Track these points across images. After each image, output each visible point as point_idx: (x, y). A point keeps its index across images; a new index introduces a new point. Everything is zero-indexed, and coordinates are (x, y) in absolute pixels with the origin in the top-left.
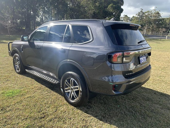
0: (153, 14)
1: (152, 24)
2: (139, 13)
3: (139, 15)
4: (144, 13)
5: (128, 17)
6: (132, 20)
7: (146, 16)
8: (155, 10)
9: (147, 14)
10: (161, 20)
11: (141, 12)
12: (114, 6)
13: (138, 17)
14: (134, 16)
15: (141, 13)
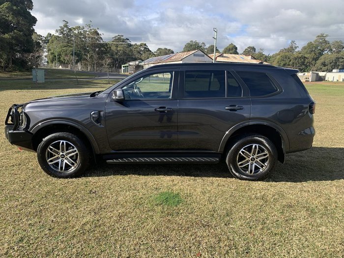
0: (87, 33)
1: (89, 52)
2: (63, 29)
3: (62, 33)
4: (70, 30)
5: (38, 34)
6: (48, 42)
7: (76, 36)
8: (90, 27)
9: (76, 32)
10: (103, 45)
11: (66, 26)
12: (15, 8)
13: (60, 36)
14: (51, 34)
15: (65, 29)
